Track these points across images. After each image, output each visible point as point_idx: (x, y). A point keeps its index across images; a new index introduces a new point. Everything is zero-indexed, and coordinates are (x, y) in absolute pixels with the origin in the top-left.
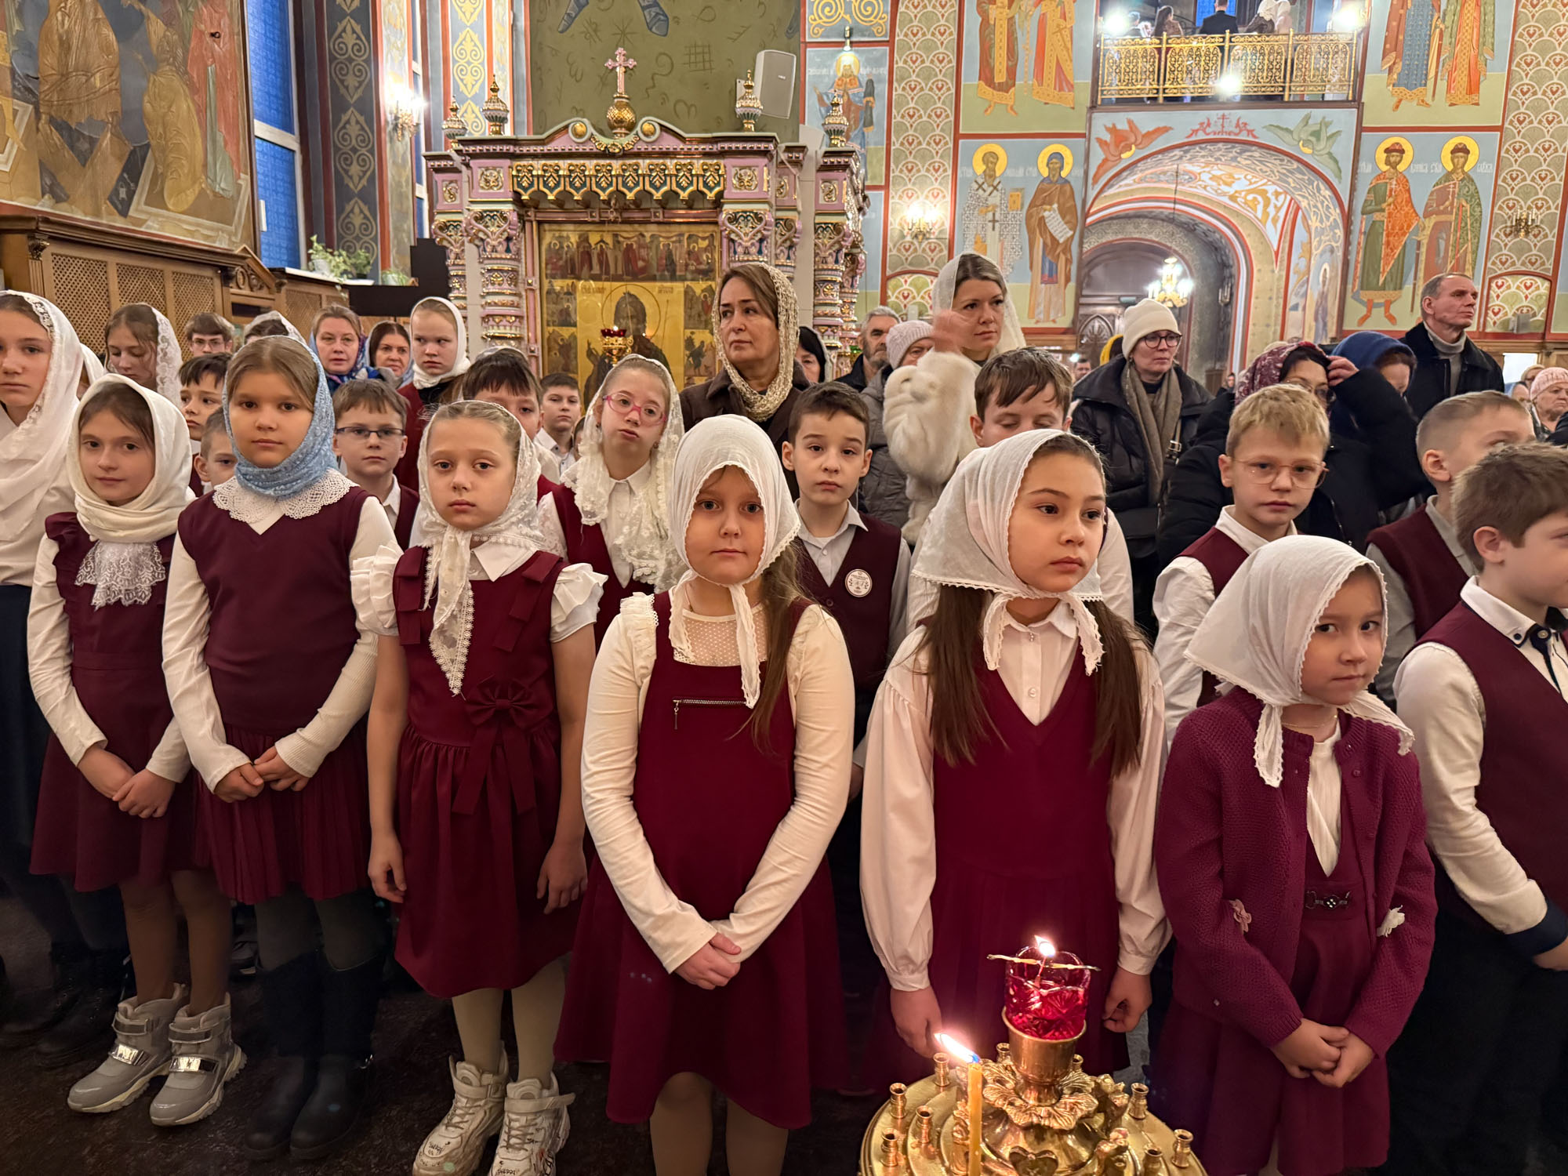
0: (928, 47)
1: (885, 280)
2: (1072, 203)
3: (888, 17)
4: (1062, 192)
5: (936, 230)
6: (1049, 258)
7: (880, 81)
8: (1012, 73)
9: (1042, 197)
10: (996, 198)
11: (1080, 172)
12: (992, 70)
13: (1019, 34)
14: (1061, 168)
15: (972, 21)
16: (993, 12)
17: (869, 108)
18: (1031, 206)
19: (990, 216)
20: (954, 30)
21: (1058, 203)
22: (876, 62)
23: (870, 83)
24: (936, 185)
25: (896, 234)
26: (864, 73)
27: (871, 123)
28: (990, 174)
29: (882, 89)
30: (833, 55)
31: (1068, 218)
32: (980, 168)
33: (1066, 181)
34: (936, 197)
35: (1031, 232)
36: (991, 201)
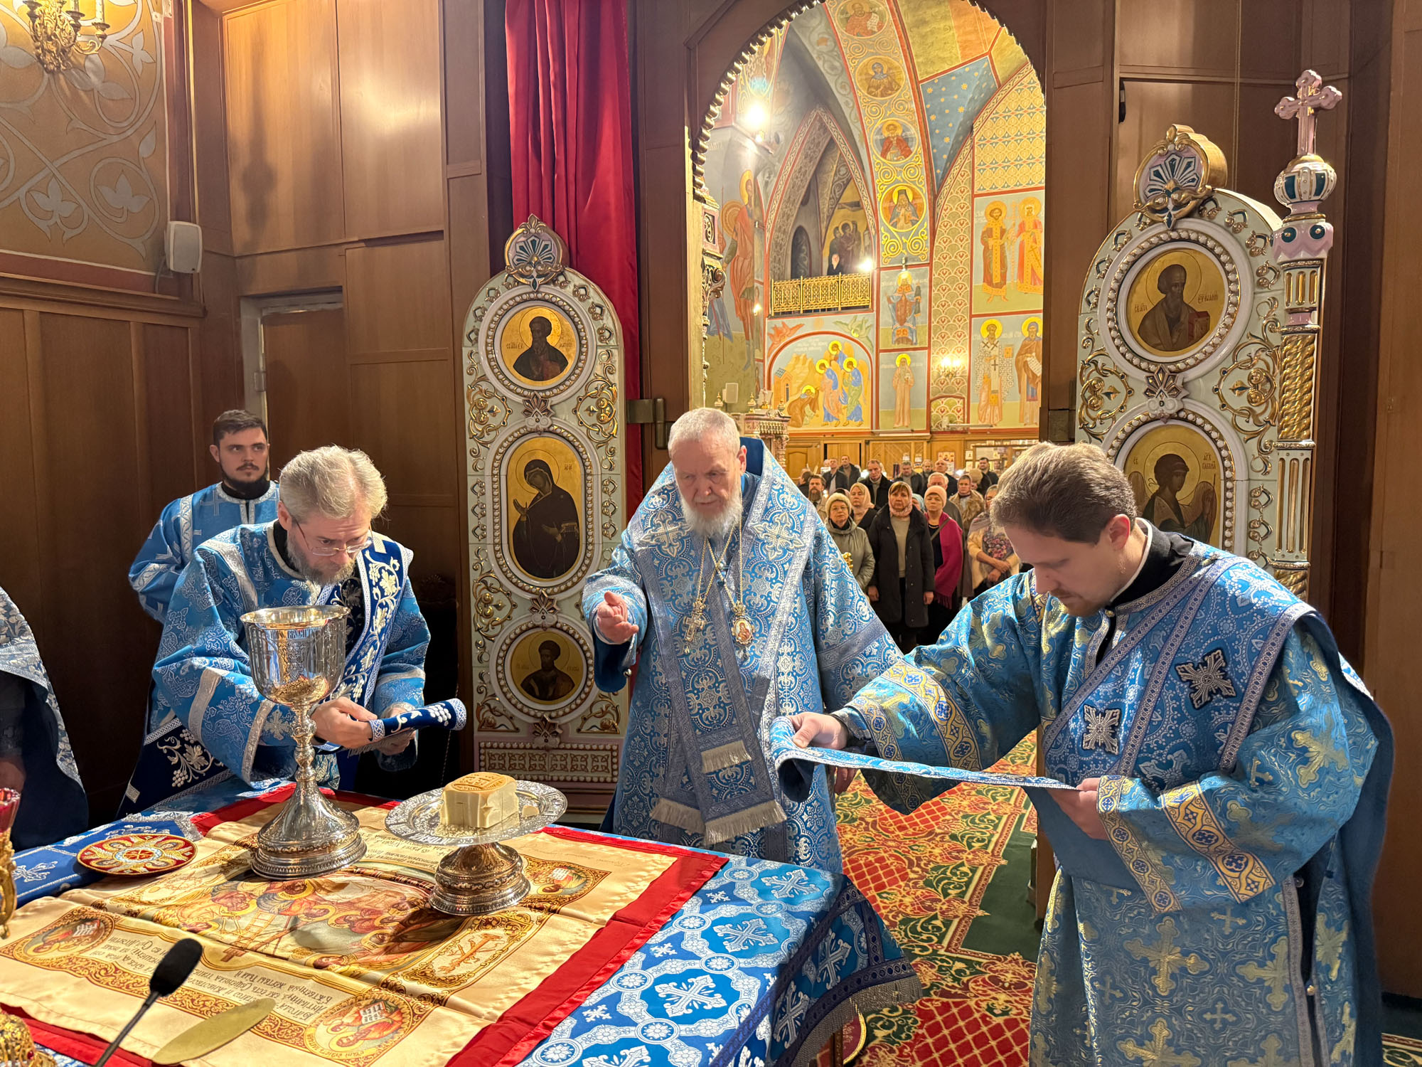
0: (953, 265)
1: (929, 403)
3: (928, 250)
4: (1038, 346)
5: (960, 372)
6: (1031, 386)
7: (924, 287)
8: (1004, 277)
9: (1025, 350)
10: (995, 352)
12: (991, 276)
13: (1007, 253)
14: (1037, 331)
15: (979, 249)
16: (991, 242)
17: (918, 303)
18: (1019, 354)
19: (992, 362)
20: (968, 253)
21: (1036, 353)
22: (923, 276)
23: (918, 288)
24: (959, 345)
25: (936, 374)
26: (914, 283)
27: (919, 312)
28: (991, 337)
29: (925, 291)
30: (896, 274)
32: (985, 334)
34: (959, 353)
35: (1019, 370)
36: (993, 353)
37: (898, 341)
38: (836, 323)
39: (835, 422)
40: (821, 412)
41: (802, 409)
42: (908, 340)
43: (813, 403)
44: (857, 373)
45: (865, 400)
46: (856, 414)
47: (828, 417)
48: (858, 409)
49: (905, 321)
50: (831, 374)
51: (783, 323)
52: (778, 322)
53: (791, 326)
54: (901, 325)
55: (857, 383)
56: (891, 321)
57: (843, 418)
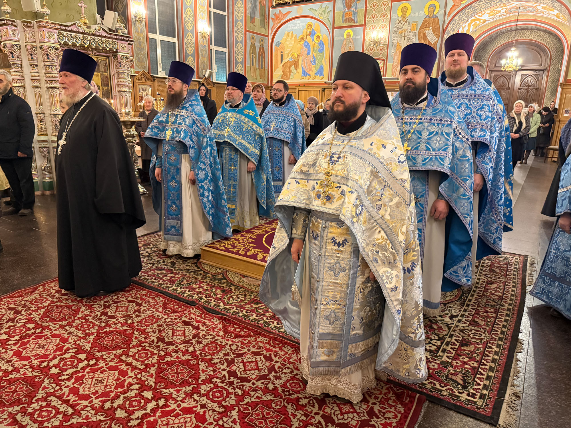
2: (438, 26)
4: (434, 22)
5: (383, 41)
9: (425, 24)
10: (406, 27)
11: (442, 12)
14: (434, 11)
18: (421, 28)
19: (403, 34)
21: (432, 26)
24: (384, 23)
25: (368, 44)
28: (404, 16)
31: (436, 33)
32: (400, 14)
33: (437, 17)
34: (383, 28)
35: (420, 40)
36: (404, 28)
37: (346, 21)
38: (310, 9)
39: (308, 76)
40: (300, 70)
41: (290, 67)
42: (352, 20)
43: (296, 64)
44: (322, 44)
45: (325, 62)
46: (320, 72)
47: (305, 73)
48: (322, 68)
49: (351, 6)
50: (307, 45)
51: (280, 11)
52: (277, 10)
53: (284, 13)
54: (348, 9)
55: (322, 50)
56: (342, 7)
57: (312, 74)
